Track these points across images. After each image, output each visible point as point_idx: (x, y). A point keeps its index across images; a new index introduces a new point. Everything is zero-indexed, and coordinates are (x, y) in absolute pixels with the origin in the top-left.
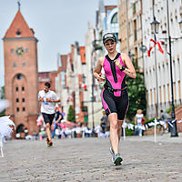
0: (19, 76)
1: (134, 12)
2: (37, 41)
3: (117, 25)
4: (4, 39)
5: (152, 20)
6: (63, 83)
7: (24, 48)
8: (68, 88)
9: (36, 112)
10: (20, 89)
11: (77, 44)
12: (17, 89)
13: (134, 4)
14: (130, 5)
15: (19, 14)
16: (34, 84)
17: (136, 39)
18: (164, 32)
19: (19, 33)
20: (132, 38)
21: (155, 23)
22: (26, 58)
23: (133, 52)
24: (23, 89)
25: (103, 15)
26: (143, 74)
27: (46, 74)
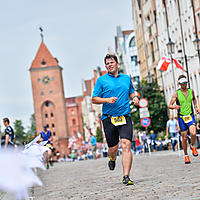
0: (47, 103)
1: (150, 35)
2: (61, 69)
3: (135, 48)
4: (30, 70)
5: (168, 41)
6: (89, 107)
7: (50, 77)
8: (94, 111)
9: (65, 136)
10: (49, 115)
11: (99, 69)
12: (46, 115)
13: (150, 28)
14: (146, 29)
15: (42, 45)
16: (62, 110)
17: (154, 60)
18: (180, 51)
19: (44, 63)
20: (150, 59)
21: (171, 44)
22: (52, 86)
23: (152, 72)
24: (52, 115)
25: (121, 40)
26: (163, 91)
27: (72, 100)
